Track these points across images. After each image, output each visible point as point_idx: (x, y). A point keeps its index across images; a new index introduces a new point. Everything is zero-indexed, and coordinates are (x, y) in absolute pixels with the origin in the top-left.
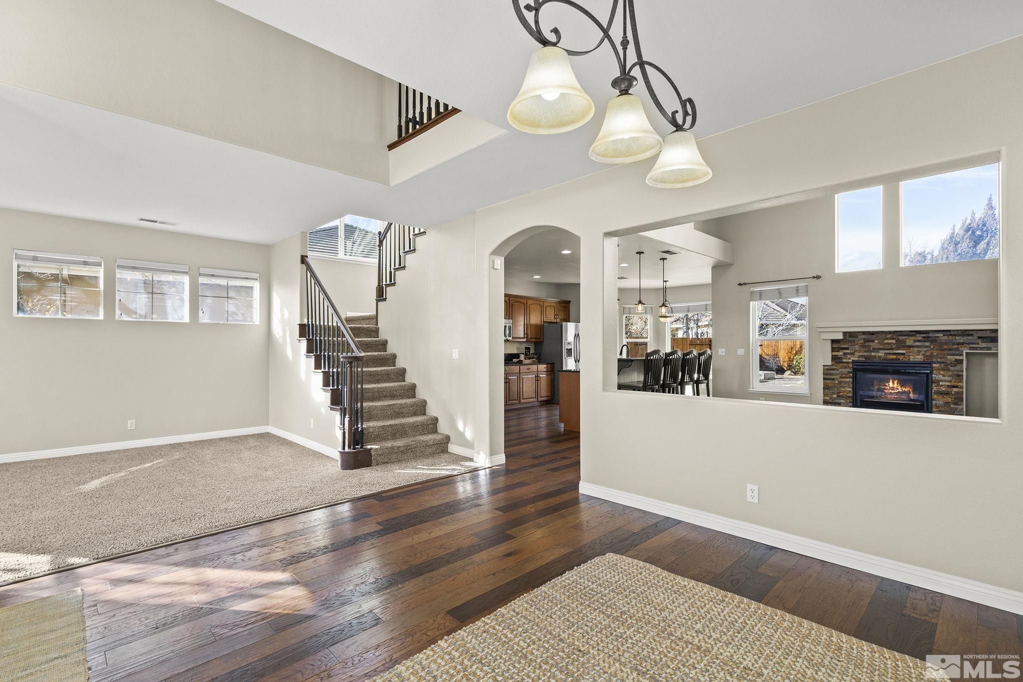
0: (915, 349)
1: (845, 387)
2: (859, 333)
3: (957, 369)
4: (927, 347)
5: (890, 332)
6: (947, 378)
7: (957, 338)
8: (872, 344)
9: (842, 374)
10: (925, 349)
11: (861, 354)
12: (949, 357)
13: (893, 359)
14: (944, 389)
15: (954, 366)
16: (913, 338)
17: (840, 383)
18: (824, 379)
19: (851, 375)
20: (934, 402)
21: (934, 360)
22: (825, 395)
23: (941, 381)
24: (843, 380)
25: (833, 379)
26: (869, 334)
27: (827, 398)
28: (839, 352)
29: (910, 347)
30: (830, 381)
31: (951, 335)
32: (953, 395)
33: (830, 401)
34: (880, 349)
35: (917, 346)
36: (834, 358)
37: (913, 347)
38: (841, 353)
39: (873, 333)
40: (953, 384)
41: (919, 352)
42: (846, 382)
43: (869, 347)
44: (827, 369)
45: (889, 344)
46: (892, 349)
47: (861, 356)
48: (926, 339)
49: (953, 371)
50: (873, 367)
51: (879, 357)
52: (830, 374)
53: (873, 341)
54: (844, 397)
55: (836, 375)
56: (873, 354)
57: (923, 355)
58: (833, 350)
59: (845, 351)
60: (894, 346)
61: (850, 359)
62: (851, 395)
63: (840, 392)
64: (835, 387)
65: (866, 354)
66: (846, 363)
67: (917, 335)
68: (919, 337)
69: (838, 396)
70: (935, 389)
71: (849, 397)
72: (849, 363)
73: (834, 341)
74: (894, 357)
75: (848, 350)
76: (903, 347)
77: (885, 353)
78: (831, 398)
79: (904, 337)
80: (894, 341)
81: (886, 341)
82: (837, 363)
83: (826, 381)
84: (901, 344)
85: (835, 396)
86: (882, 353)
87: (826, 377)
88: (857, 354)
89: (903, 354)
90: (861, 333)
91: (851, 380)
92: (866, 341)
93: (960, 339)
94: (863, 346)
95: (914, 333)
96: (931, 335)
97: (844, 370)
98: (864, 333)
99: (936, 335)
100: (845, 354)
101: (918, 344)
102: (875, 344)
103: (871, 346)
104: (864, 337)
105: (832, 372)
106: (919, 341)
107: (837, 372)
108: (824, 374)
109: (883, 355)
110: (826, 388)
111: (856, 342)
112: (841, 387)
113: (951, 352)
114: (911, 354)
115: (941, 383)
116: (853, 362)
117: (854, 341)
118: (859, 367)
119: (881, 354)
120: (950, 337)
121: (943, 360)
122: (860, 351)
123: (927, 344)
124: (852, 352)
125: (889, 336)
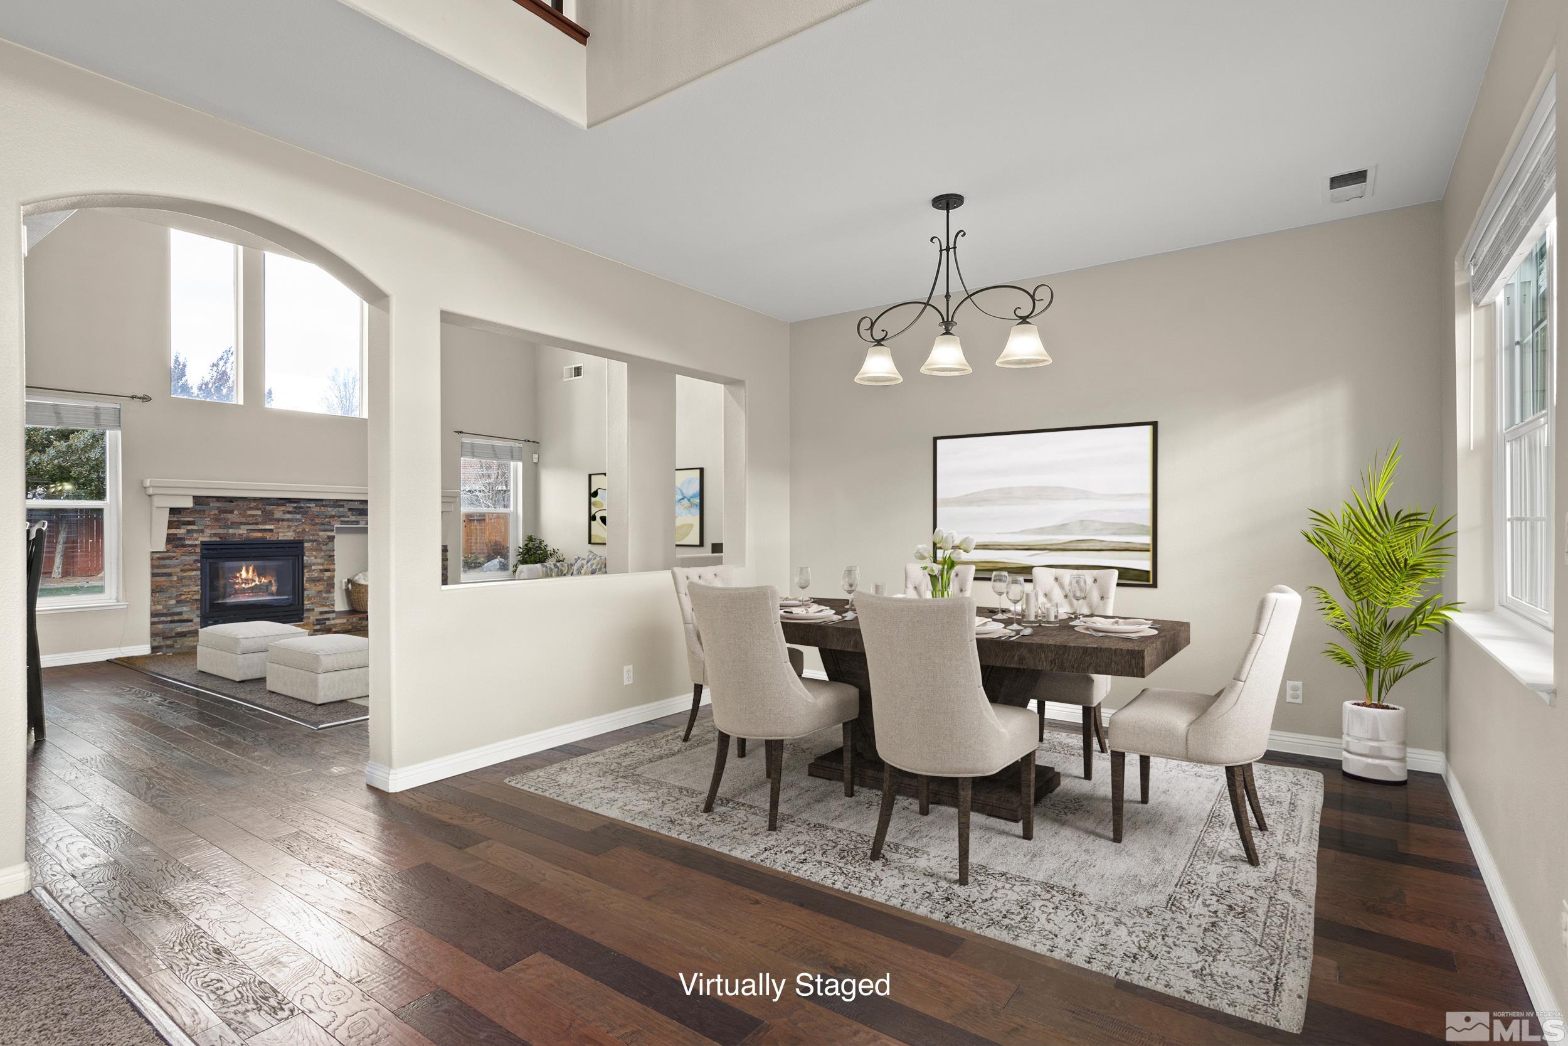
0: (285, 523)
1: (189, 585)
2: (210, 499)
3: (329, 548)
4: (297, 520)
5: (255, 499)
6: (319, 561)
7: (329, 509)
8: (229, 516)
9: (185, 565)
10: (296, 524)
11: (213, 532)
12: (321, 533)
13: (257, 538)
14: (316, 575)
15: (326, 545)
16: (282, 508)
17: (181, 579)
18: (154, 575)
19: (199, 564)
20: (306, 593)
21: (306, 538)
22: (154, 602)
23: (314, 564)
24: (185, 574)
25: (170, 575)
26: (226, 501)
27: (159, 607)
28: (180, 528)
29: (278, 520)
30: (164, 578)
31: (323, 506)
32: (324, 581)
33: (165, 611)
34: (242, 524)
35: (288, 520)
36: (170, 539)
37: (283, 520)
38: (182, 531)
39: (231, 500)
40: (326, 567)
41: (289, 527)
42: (190, 578)
43: (226, 520)
44: (159, 558)
45: (253, 516)
46: (257, 524)
47: (215, 535)
48: (297, 511)
49: (325, 551)
50: (232, 551)
51: (239, 535)
52: (165, 566)
53: (231, 512)
54: (189, 602)
55: (175, 566)
56: (231, 531)
57: (294, 531)
58: (171, 525)
59: (189, 527)
60: (260, 520)
61: (197, 539)
62: (198, 597)
63: (181, 595)
64: (172, 587)
65: (221, 531)
66: (191, 546)
67: (288, 505)
68: (290, 507)
69: (178, 602)
70: (306, 575)
71: (196, 600)
72: (196, 546)
73: (173, 511)
74: (259, 535)
75: (194, 525)
76: (271, 520)
77: (247, 530)
78: (165, 607)
79: (272, 507)
80: (259, 512)
81: (249, 512)
82: (176, 546)
83: (157, 579)
84: (268, 517)
85: (173, 602)
86: (244, 529)
87: (156, 571)
88: (208, 532)
89: (271, 530)
90: (214, 499)
91: (199, 573)
92: (222, 511)
93: (332, 511)
94: (217, 519)
95: (283, 501)
96: (303, 505)
97: (187, 558)
98: (218, 499)
99: (308, 505)
100: (189, 531)
101: (288, 516)
102: (234, 517)
103: (228, 519)
104: (218, 504)
105: (167, 562)
106: (289, 512)
107: (175, 562)
108: (153, 567)
109: (245, 532)
110: (156, 590)
111: (207, 512)
112: (183, 586)
113: (323, 527)
114: (280, 530)
115: (313, 568)
116: (203, 544)
117: (204, 511)
118: (211, 552)
119: (242, 531)
120: (322, 508)
121: (315, 537)
122: (211, 527)
123: (298, 516)
124: (200, 528)
125: (253, 505)
